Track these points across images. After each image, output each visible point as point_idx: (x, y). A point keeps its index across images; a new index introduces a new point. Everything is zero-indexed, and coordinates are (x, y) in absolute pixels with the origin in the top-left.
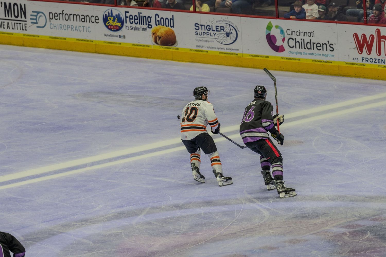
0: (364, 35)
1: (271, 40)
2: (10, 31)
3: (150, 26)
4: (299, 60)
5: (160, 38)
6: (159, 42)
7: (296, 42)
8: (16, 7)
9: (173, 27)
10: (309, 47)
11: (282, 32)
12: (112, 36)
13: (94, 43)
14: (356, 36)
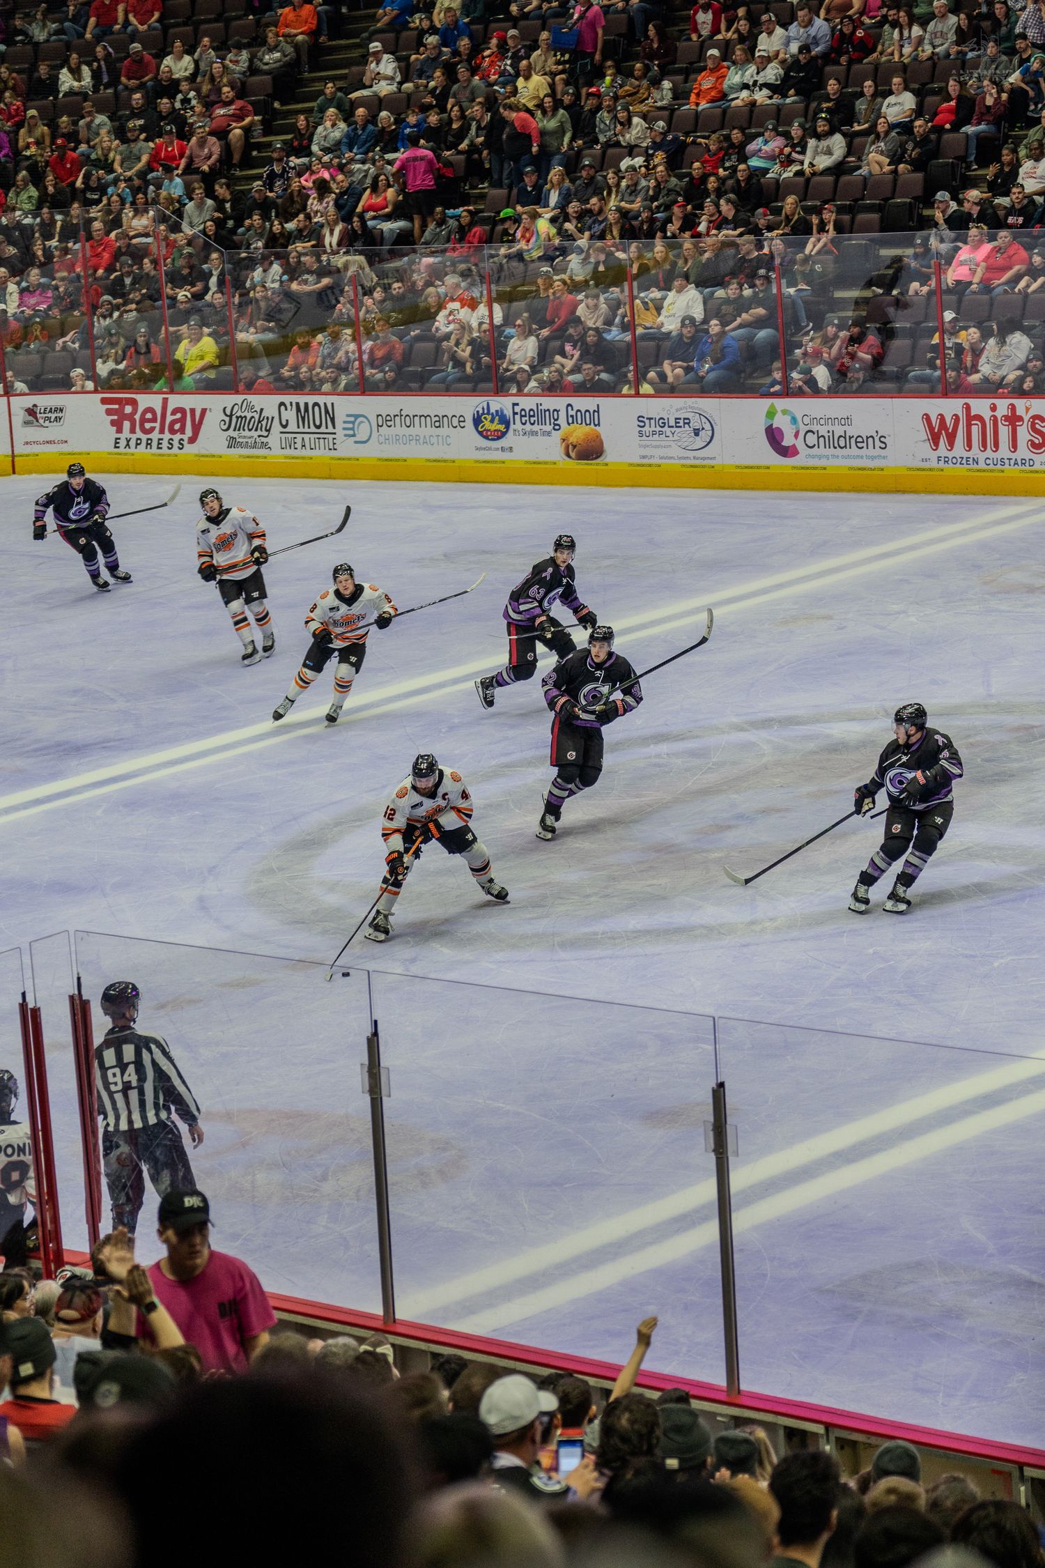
0: (941, 415)
1: (774, 436)
2: (307, 452)
3: (557, 427)
4: (825, 469)
5: (575, 447)
6: (573, 454)
7: (818, 438)
8: (316, 408)
9: (599, 425)
10: (842, 444)
11: (794, 420)
12: (490, 449)
13: (456, 464)
14: (927, 418)
